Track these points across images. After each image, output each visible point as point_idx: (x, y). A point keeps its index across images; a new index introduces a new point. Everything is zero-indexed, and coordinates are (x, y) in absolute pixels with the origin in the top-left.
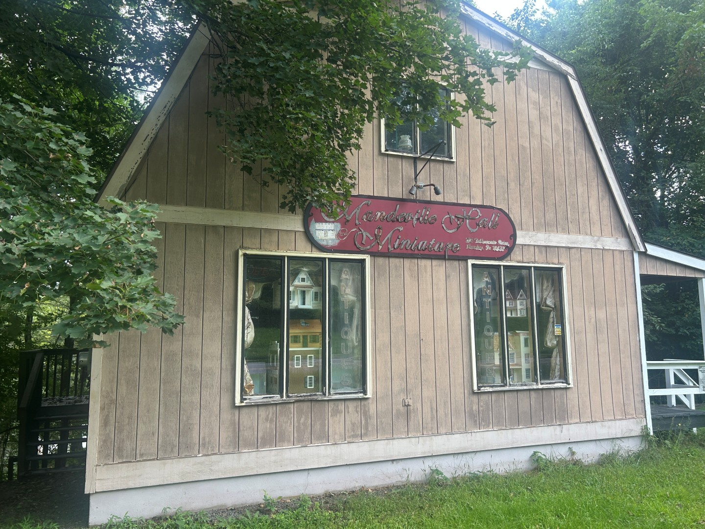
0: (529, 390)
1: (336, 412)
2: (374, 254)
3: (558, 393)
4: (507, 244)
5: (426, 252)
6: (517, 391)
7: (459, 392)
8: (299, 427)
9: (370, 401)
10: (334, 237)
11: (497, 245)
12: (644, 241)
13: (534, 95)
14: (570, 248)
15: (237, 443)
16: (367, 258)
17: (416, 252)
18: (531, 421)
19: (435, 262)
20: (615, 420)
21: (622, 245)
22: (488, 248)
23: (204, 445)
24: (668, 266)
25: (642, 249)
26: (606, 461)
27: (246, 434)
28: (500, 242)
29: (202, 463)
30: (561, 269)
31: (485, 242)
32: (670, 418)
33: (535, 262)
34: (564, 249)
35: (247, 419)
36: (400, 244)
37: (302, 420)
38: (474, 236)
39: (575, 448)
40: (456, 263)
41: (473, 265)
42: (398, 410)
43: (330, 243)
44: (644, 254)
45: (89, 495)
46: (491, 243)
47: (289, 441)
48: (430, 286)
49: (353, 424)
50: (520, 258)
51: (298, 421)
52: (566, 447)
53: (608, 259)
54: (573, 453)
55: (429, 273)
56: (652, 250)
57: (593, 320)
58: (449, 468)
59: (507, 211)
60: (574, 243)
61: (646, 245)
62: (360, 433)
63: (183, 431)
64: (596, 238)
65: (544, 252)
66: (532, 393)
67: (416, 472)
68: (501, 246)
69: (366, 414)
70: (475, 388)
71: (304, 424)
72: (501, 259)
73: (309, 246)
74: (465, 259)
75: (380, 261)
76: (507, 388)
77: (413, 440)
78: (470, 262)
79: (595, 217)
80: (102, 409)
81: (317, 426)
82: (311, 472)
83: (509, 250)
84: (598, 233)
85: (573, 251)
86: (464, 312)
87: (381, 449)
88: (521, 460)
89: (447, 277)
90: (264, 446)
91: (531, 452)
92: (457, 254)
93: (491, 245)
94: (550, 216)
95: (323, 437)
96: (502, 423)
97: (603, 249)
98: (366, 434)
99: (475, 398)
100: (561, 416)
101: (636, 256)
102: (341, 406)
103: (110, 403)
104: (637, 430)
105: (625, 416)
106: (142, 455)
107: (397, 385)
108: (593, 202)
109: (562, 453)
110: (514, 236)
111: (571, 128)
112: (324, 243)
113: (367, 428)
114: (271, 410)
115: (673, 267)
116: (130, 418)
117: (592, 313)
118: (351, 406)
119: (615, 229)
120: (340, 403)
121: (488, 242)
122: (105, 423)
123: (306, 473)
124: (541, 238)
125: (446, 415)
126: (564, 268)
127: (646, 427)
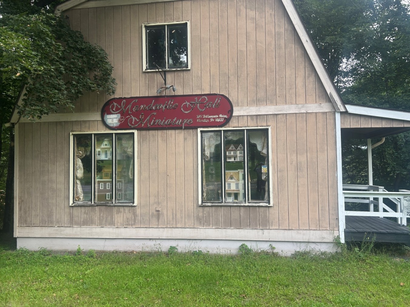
0: (240, 206)
1: (118, 212)
2: (139, 129)
3: (262, 209)
4: (226, 116)
5: (170, 126)
6: (230, 206)
7: (190, 206)
8: (100, 217)
9: (137, 207)
10: (117, 122)
11: (219, 118)
12: (345, 102)
13: (252, 13)
14: (277, 115)
15: (72, 223)
16: (136, 132)
17: (165, 126)
18: (239, 225)
19: (177, 131)
20: (310, 230)
21: (326, 108)
22: (212, 120)
23: (58, 222)
24: (373, 120)
25: (342, 110)
26: (298, 255)
27: (76, 219)
28: (221, 116)
29: (57, 230)
30: (268, 129)
31: (210, 117)
32: (363, 233)
33: (248, 126)
34: (272, 116)
35: (77, 212)
36: (154, 123)
37: (102, 215)
38: (202, 113)
39: (275, 245)
40: (191, 131)
41: (202, 132)
42: (153, 213)
43: (115, 125)
44: (345, 113)
45: (16, 238)
46: (214, 117)
47: (95, 224)
48: (173, 145)
49: (128, 219)
50: (236, 125)
51: (100, 215)
52: (269, 244)
53: (312, 119)
54: (273, 248)
55: (174, 138)
57: (294, 163)
58: (182, 247)
59: (227, 96)
60: (280, 111)
61: (346, 106)
62: (127, 224)
63: (50, 215)
64: (300, 106)
65: (255, 120)
66: (242, 208)
69: (135, 214)
70: (200, 203)
71: (103, 217)
72: (222, 126)
73: (105, 127)
74: (196, 128)
75: (144, 132)
76: (223, 204)
77: (161, 229)
78: (199, 130)
79: (301, 90)
80: (19, 204)
81: (109, 218)
82: (107, 240)
83: (228, 120)
84: (303, 102)
85: (279, 116)
86: (195, 159)
87: (142, 232)
88: (233, 248)
89: (185, 139)
90: (84, 224)
91: (240, 244)
92: (191, 125)
93: (214, 119)
94: (261, 94)
95: (112, 223)
96: (217, 225)
97: (307, 113)
98: (134, 224)
99: (201, 209)
100: (265, 224)
101: (338, 116)
102: (122, 209)
103: (21, 202)
104: (330, 239)
105: (319, 227)
106: (34, 224)
107: (152, 200)
108: (300, 82)
109: (265, 247)
110: (231, 111)
111: (282, 30)
112: (112, 125)
113: (135, 221)
114: (87, 209)
116: (29, 208)
117: (294, 157)
118: (127, 209)
119: (319, 97)
120: (120, 208)
121: (212, 117)
122: (20, 209)
123: (104, 240)
124: (253, 110)
125: (181, 218)
126: (270, 128)
127: (338, 237)
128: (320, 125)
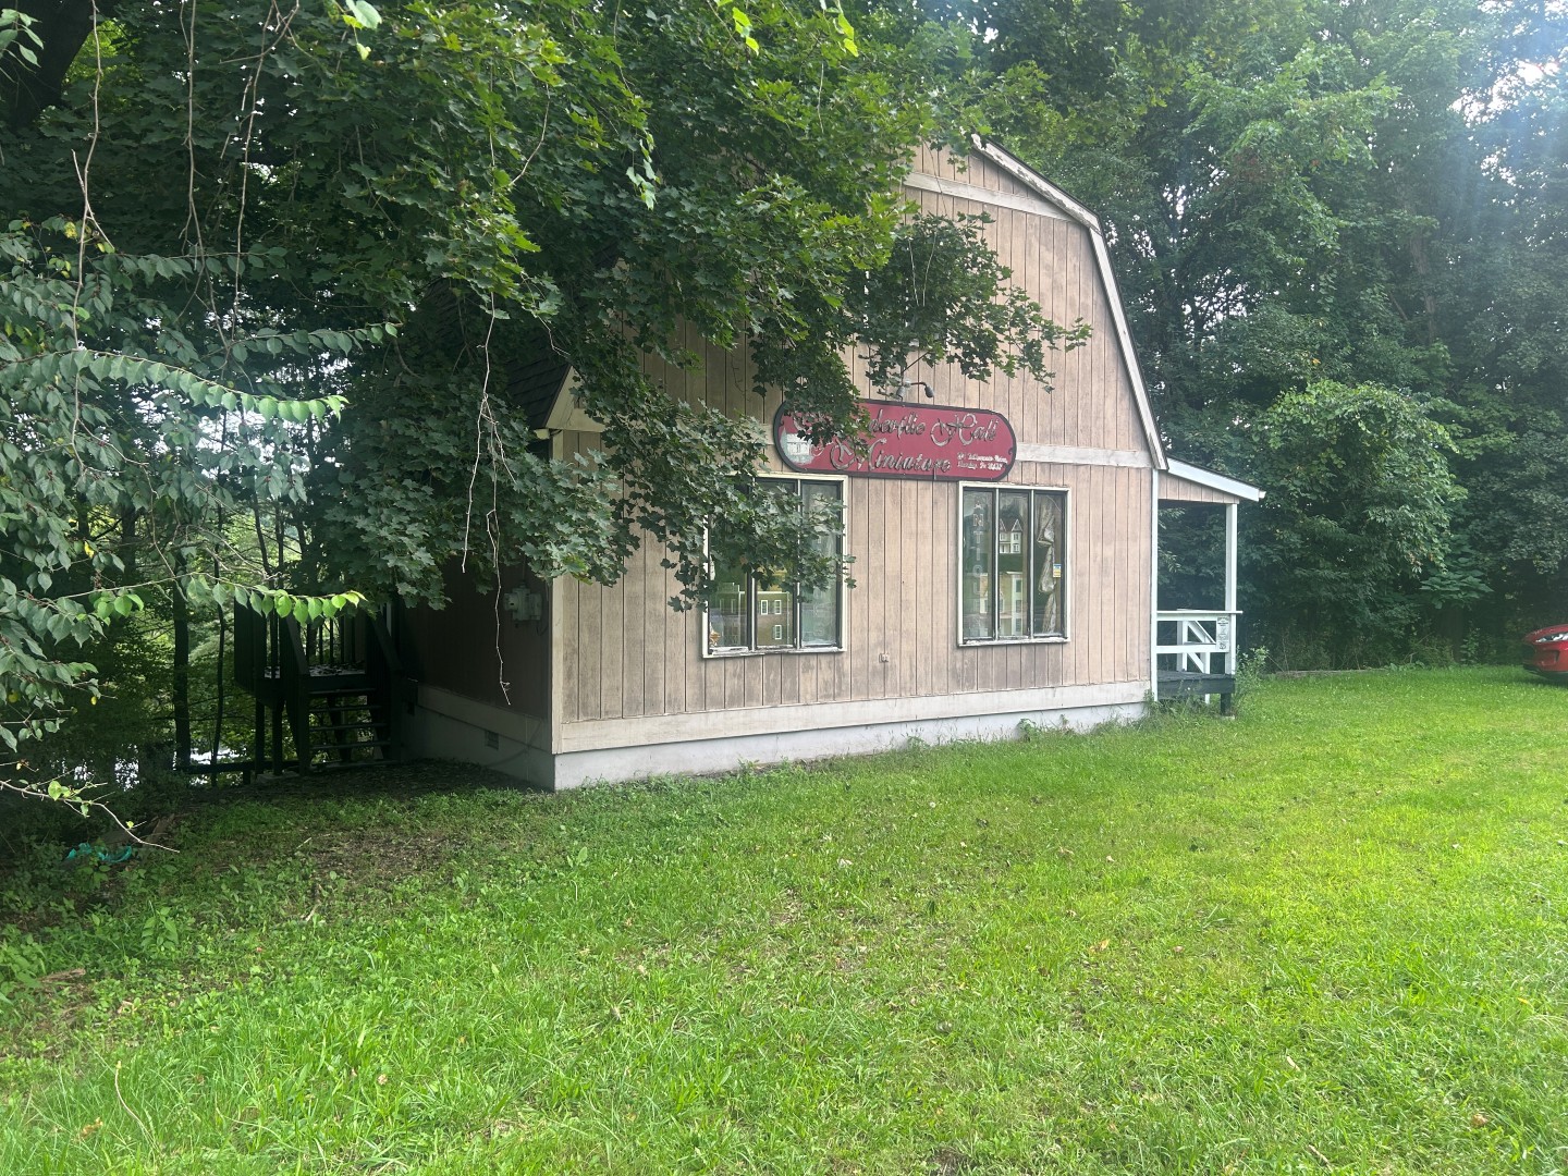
0: (1021, 645)
1: (807, 668)
2: (852, 475)
3: (1053, 648)
4: (1005, 460)
5: (912, 472)
6: (1007, 645)
7: (943, 646)
8: (768, 684)
9: (844, 656)
10: (807, 452)
11: (994, 462)
12: (1167, 454)
13: (1048, 256)
14: (1078, 465)
15: (704, 702)
16: (844, 478)
17: (901, 471)
18: (1020, 681)
19: (921, 484)
20: (1115, 682)
21: (1141, 460)
22: (983, 466)
23: (670, 702)
24: (1193, 488)
25: (1163, 467)
26: (1101, 730)
27: (714, 691)
28: (997, 457)
29: (668, 723)
30: (1066, 492)
31: (979, 458)
32: (1178, 681)
33: (1036, 484)
34: (1071, 467)
35: (714, 673)
36: (882, 462)
37: (772, 677)
38: (967, 450)
39: (1068, 715)
40: (945, 485)
41: (965, 489)
42: (874, 667)
43: (804, 461)
44: (1165, 473)
45: (555, 756)
46: (987, 459)
47: (758, 700)
48: (914, 516)
49: (826, 683)
50: (1018, 479)
51: (768, 678)
52: (1060, 714)
53: (1122, 478)
54: (1065, 722)
55: (914, 498)
56: (1177, 468)
57: (1099, 559)
58: (929, 735)
59: (1008, 419)
60: (1083, 458)
61: (1169, 460)
62: (832, 692)
63: (647, 687)
64: (1109, 452)
65: (1047, 471)
66: (1024, 648)
67: (887, 740)
68: (996, 463)
69: (839, 670)
70: (961, 642)
71: (774, 680)
72: (996, 480)
73: (779, 464)
74: (956, 481)
75: (859, 482)
76: (995, 642)
77: (890, 702)
78: (962, 484)
79: (1111, 424)
80: (565, 659)
81: (788, 685)
82: (781, 737)
83: (1007, 468)
84: (1113, 446)
85: (1081, 469)
86: (952, 548)
87: (856, 711)
88: (1006, 728)
89: (934, 503)
90: (732, 704)
91: (1018, 719)
92: (947, 474)
93: (986, 462)
94: (1057, 423)
95: (795, 696)
96: (985, 684)
97: (1118, 467)
98: (839, 695)
99: (959, 654)
100: (1054, 677)
101: (1155, 474)
102: (813, 661)
103: (574, 652)
104: (1140, 697)
105: (1128, 677)
106: (607, 713)
107: (874, 637)
108: (1110, 402)
109: (1051, 721)
110: (1013, 450)
111: (1090, 302)
112: (796, 460)
113: (840, 688)
114: (740, 663)
115: (1199, 490)
116: (593, 670)
117: (1099, 549)
118: (824, 660)
120: (811, 657)
121: (983, 459)
122: (569, 676)
123: (774, 737)
124: (1045, 453)
125: (926, 673)
126: (1070, 490)
127: (1150, 691)
128: (1133, 491)
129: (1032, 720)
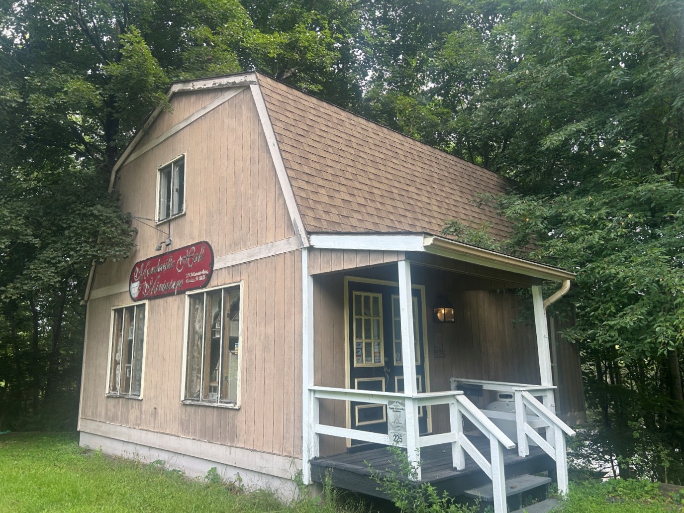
0: (213, 407)
1: (132, 408)
2: (150, 299)
3: (231, 413)
4: (207, 272)
6: (206, 406)
8: (121, 413)
9: (143, 402)
10: (137, 291)
11: (202, 275)
13: (232, 123)
14: (249, 262)
15: (106, 418)
16: (147, 302)
17: (165, 292)
20: (273, 454)
21: (294, 243)
22: (197, 279)
23: (99, 416)
24: (346, 256)
27: (109, 413)
28: (204, 272)
29: (98, 426)
30: (239, 286)
33: (225, 284)
34: (245, 265)
35: (110, 405)
36: (158, 289)
37: (123, 410)
38: (190, 271)
39: (243, 475)
41: (189, 296)
42: (152, 411)
43: (136, 296)
44: (314, 249)
45: (79, 431)
46: (199, 274)
47: (119, 421)
49: (137, 416)
50: (216, 283)
51: (121, 410)
52: (235, 471)
53: (280, 265)
54: (240, 480)
55: (171, 307)
57: (263, 337)
58: (169, 463)
59: (210, 243)
60: (251, 256)
61: (312, 237)
64: (269, 245)
65: (231, 273)
66: (215, 410)
68: (204, 275)
69: (141, 412)
70: (183, 399)
72: (205, 286)
73: (130, 299)
74: (185, 292)
75: (152, 302)
76: (200, 403)
78: (187, 294)
79: (271, 221)
81: (126, 414)
83: (209, 277)
84: (272, 240)
85: (252, 264)
88: (204, 471)
89: (178, 308)
90: (112, 421)
92: (181, 289)
93: (198, 276)
94: (237, 234)
95: (127, 422)
96: (195, 435)
97: (276, 256)
98: (140, 425)
99: (183, 409)
100: (233, 438)
101: (305, 254)
102: (134, 404)
104: (292, 473)
105: (282, 452)
106: (88, 417)
107: (153, 392)
109: (231, 475)
110: (213, 264)
111: (257, 136)
112: (134, 296)
113: (140, 421)
114: (115, 400)
116: (87, 397)
117: (262, 328)
119: (288, 228)
120: (133, 402)
121: (196, 274)
124: (240, 257)
125: (170, 420)
126: (242, 284)
128: (288, 271)
129: (220, 471)
